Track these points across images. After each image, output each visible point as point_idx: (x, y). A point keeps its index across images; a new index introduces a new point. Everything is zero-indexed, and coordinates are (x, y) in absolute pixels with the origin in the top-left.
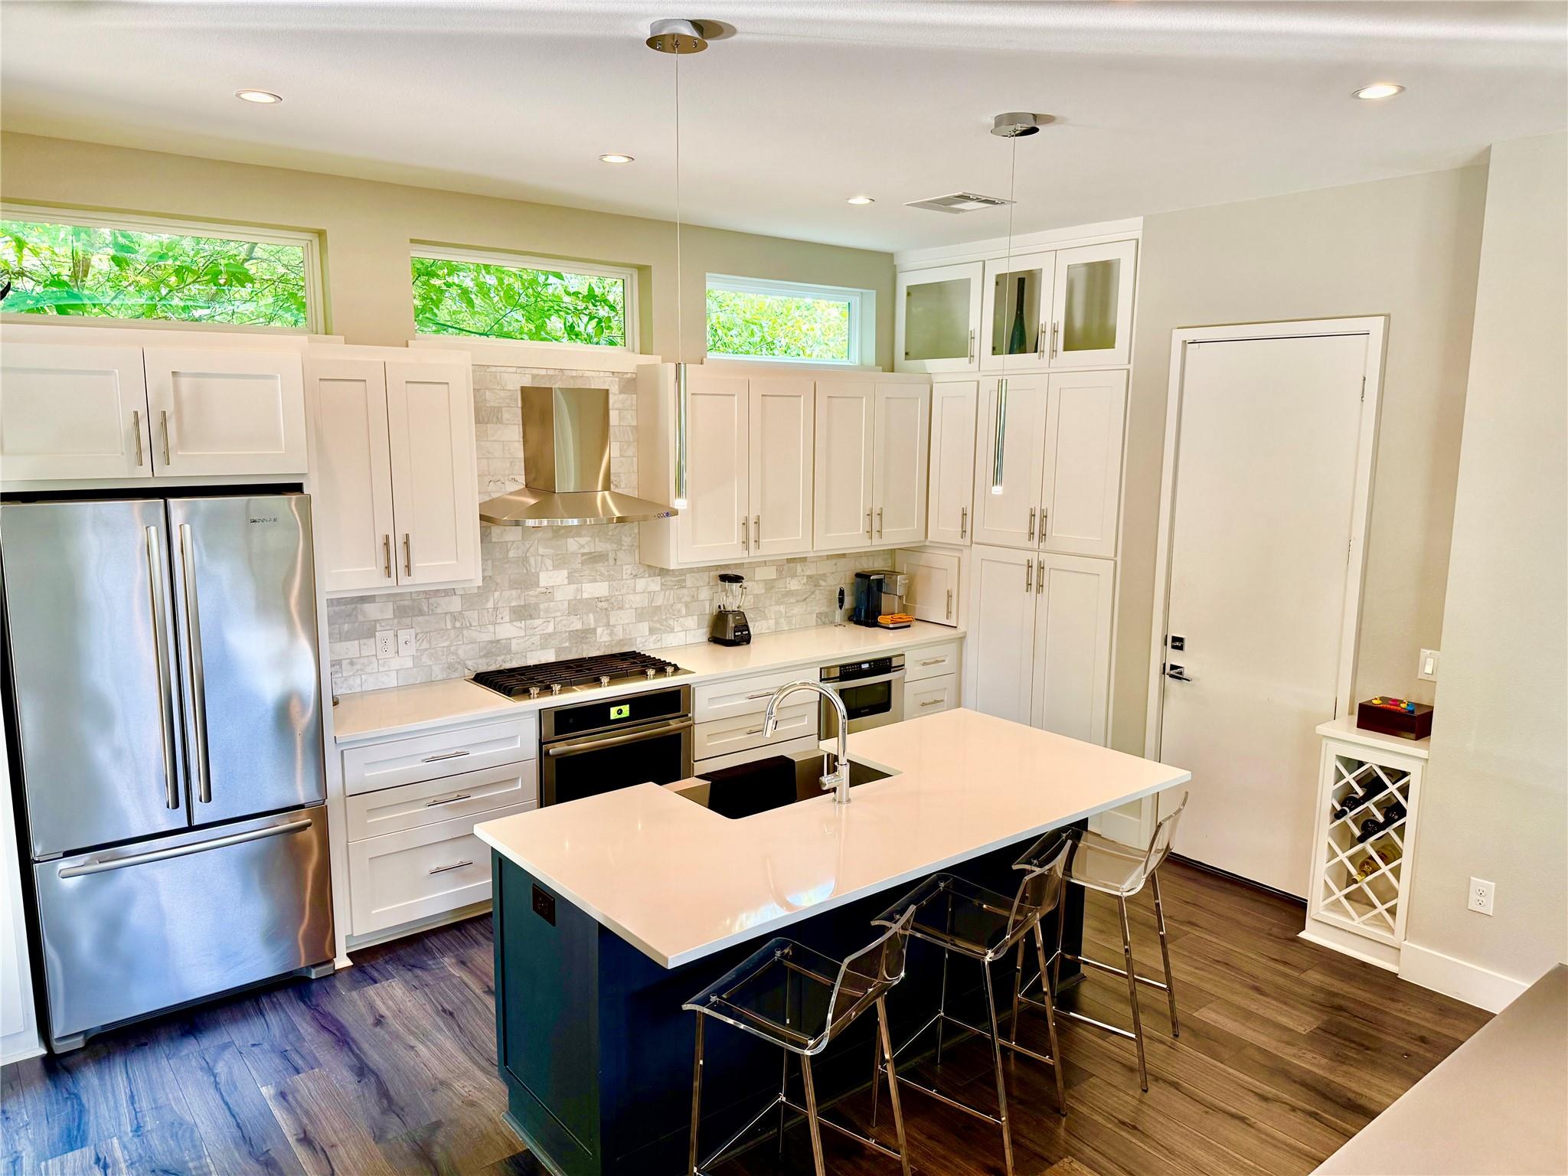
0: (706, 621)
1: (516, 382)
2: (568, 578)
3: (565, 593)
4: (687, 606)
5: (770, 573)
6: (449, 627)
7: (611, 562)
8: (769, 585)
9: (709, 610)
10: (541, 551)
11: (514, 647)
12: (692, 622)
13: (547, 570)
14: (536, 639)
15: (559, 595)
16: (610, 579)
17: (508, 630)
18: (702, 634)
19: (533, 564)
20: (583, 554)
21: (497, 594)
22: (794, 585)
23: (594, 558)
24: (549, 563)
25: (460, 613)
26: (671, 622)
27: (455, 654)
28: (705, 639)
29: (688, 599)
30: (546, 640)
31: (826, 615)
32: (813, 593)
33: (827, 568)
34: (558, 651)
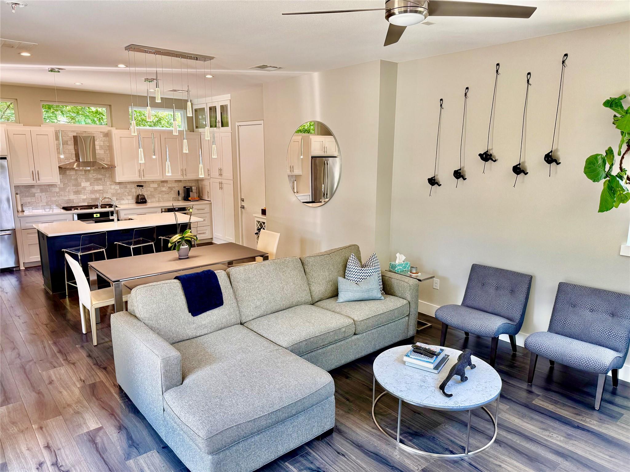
0: (135, 197)
1: (72, 135)
2: (90, 184)
3: (89, 188)
4: (128, 193)
5: (155, 185)
6: (56, 195)
7: (103, 181)
8: (155, 189)
9: (135, 195)
10: (81, 177)
11: (75, 201)
12: (130, 197)
13: (84, 182)
14: (81, 200)
15: (87, 189)
16: (103, 185)
17: (72, 197)
18: (134, 201)
19: (79, 180)
20: (94, 178)
21: (69, 188)
22: (164, 189)
23: (97, 179)
24: (84, 180)
25: (59, 192)
26: (123, 197)
27: (58, 202)
28: (135, 202)
29: (128, 191)
30: (84, 200)
31: (176, 198)
32: (171, 192)
33: (175, 185)
34: (88, 203)
